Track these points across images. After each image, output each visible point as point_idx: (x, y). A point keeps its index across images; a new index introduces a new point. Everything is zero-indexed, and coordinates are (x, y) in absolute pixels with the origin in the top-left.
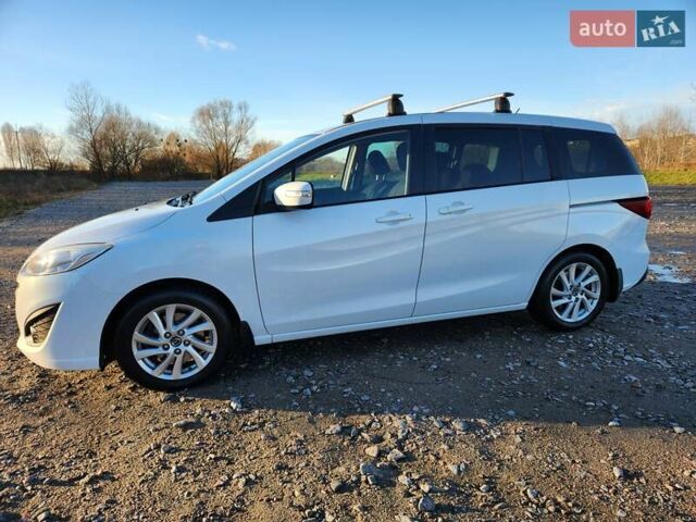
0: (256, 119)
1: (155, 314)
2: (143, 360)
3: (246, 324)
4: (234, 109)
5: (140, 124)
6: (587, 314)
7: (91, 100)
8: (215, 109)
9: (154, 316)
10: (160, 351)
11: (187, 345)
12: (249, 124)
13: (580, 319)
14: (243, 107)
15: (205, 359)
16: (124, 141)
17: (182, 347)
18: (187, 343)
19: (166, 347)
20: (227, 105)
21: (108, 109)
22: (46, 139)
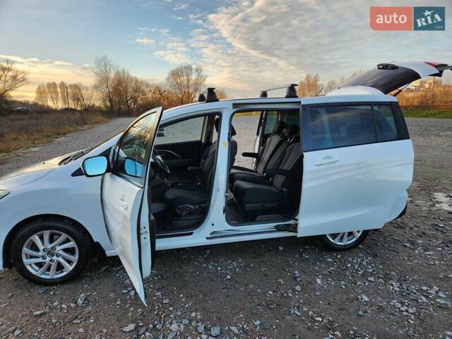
0: (206, 76)
1: (37, 237)
2: (30, 265)
3: (98, 243)
4: (193, 71)
5: (137, 81)
6: (355, 239)
7: (108, 68)
8: (181, 71)
9: (36, 238)
10: (40, 260)
11: (59, 256)
12: (202, 80)
13: (349, 243)
14: (199, 70)
15: (71, 266)
16: (126, 92)
17: (55, 258)
18: (58, 255)
19: (44, 257)
20: (189, 68)
21: (118, 73)
22: (83, 92)
